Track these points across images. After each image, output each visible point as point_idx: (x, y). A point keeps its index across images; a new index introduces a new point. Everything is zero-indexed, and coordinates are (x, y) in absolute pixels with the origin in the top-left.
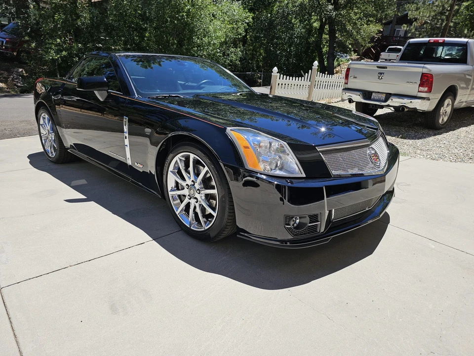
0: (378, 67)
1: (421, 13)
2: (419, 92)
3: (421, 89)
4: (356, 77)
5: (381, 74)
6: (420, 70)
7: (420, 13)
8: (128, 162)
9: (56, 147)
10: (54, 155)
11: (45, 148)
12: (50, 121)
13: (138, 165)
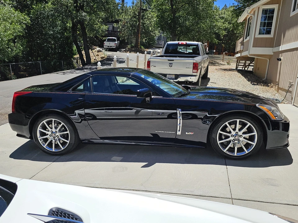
0: (168, 60)
1: (124, 17)
2: (193, 72)
3: (194, 71)
4: (155, 66)
5: (171, 64)
6: (192, 61)
7: (122, 16)
8: (177, 134)
9: (68, 142)
10: (63, 149)
11: (43, 146)
12: (63, 124)
13: (188, 134)
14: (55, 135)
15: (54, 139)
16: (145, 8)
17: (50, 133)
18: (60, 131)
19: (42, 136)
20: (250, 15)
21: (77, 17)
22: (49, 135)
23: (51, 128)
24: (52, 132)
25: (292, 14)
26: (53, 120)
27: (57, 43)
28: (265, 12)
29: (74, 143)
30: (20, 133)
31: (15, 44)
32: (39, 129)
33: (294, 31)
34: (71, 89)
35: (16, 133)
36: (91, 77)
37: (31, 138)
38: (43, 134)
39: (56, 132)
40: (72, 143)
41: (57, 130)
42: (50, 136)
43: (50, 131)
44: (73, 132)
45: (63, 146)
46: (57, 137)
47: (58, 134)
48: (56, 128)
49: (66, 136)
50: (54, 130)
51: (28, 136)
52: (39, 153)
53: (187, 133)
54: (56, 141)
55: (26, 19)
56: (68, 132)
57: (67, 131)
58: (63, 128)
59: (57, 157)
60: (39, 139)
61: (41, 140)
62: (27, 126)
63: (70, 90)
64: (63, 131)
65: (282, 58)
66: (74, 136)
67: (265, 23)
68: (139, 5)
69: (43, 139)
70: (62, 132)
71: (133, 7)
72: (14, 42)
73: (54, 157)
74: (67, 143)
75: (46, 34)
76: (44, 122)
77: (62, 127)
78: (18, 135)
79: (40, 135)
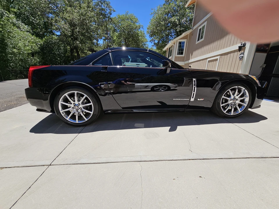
8: (191, 101)
9: (92, 113)
10: (86, 120)
11: (66, 119)
12: (86, 96)
13: (200, 100)
14: (78, 107)
15: (77, 111)
16: (110, 45)
17: (72, 106)
18: (83, 103)
19: (64, 109)
20: (172, 44)
21: (74, 44)
22: (71, 108)
23: (74, 101)
24: (75, 105)
25: (197, 43)
26: (76, 92)
27: (62, 60)
28: (180, 43)
29: (98, 114)
30: (40, 108)
31: (33, 58)
32: (61, 102)
33: (199, 51)
34: (92, 63)
35: (35, 108)
36: (110, 52)
37: (52, 111)
38: (65, 107)
39: (79, 105)
40: (96, 114)
41: (80, 102)
42: (73, 108)
43: (73, 104)
44: (97, 103)
45: (86, 118)
46: (81, 109)
47: (81, 106)
48: (79, 101)
49: (89, 108)
50: (76, 103)
51: (50, 110)
52: (61, 125)
53: (198, 100)
54: (79, 113)
55: (41, 42)
56: (92, 104)
57: (90, 103)
58: (86, 101)
59: (81, 128)
60: (61, 112)
61: (63, 113)
62: (47, 101)
63: (90, 64)
64: (86, 103)
65: (191, 66)
66: (98, 107)
67: (180, 49)
68: (107, 43)
69: (65, 112)
70: (84, 104)
71: (103, 44)
72: (33, 56)
73: (78, 128)
74: (90, 114)
75: (54, 54)
76: (66, 94)
77: (84, 100)
78: (38, 110)
79: (62, 108)
